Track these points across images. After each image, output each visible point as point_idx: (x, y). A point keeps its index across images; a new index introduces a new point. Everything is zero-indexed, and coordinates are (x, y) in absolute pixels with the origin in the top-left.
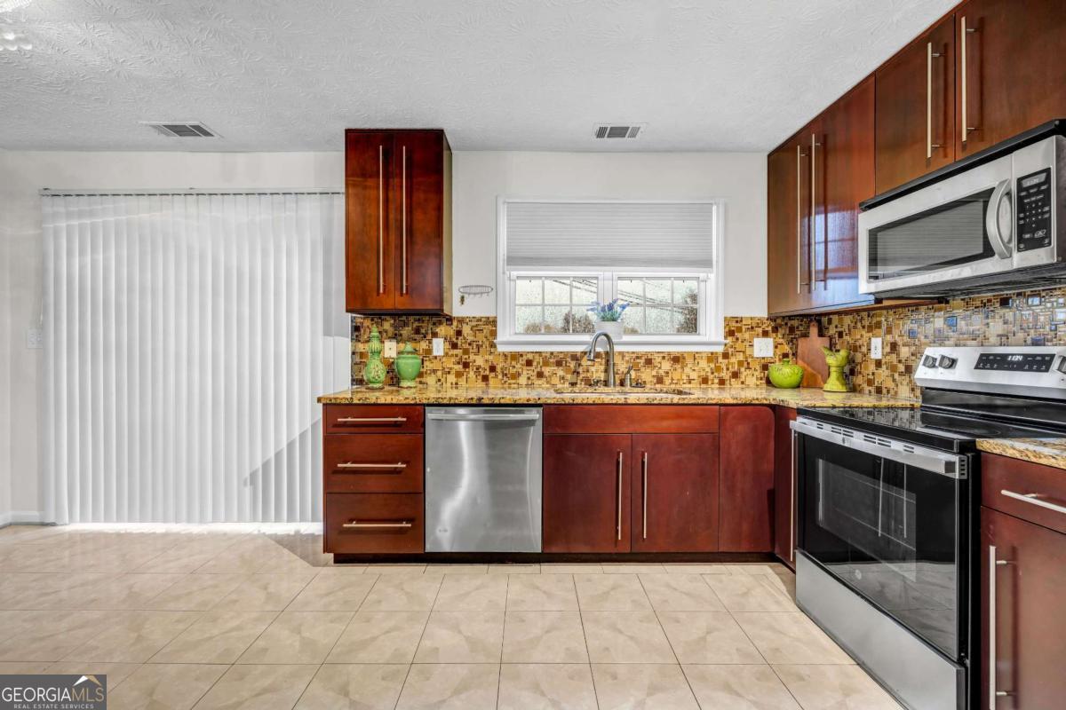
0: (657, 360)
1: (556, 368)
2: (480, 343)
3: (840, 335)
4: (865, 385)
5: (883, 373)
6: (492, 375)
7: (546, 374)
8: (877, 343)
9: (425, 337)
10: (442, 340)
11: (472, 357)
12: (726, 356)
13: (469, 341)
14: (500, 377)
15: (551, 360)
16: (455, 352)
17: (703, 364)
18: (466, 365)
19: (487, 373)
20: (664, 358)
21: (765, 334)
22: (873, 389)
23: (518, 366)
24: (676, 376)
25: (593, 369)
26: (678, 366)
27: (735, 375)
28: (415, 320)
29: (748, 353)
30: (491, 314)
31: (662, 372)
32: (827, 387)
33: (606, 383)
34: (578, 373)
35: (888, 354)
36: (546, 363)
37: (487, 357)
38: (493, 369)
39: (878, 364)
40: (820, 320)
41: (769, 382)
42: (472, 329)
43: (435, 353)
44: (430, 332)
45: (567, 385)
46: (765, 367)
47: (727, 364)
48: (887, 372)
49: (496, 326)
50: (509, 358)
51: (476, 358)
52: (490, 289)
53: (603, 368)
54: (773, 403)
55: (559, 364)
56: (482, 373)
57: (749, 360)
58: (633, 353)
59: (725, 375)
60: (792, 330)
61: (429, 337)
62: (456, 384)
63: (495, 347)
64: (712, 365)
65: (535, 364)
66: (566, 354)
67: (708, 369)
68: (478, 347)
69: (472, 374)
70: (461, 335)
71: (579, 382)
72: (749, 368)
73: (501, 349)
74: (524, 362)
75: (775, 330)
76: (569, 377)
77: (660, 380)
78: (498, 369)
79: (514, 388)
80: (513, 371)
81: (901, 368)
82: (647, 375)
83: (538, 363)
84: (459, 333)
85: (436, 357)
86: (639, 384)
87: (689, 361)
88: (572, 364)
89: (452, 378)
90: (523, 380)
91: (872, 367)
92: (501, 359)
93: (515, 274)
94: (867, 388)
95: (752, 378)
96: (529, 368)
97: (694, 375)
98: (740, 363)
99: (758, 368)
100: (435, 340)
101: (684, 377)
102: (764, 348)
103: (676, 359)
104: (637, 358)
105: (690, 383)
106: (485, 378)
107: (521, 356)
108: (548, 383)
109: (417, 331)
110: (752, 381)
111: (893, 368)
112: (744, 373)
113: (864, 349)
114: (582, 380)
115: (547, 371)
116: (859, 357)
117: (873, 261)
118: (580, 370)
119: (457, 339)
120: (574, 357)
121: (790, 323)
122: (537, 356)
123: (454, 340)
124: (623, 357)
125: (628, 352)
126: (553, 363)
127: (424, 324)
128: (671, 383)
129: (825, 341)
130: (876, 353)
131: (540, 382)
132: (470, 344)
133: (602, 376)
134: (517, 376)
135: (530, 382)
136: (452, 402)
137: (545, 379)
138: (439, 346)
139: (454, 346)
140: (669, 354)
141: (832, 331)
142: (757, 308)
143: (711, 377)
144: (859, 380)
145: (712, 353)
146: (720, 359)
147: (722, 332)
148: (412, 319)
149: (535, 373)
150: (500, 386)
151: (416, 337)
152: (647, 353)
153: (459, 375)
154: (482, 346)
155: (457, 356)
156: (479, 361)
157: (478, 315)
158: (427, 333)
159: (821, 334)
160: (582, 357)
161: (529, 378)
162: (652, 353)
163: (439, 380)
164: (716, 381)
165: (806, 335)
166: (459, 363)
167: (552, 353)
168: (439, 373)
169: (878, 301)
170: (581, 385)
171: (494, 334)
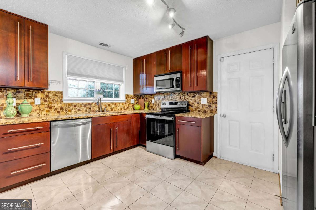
0: (111, 104)
1: (84, 108)
2: (57, 100)
3: (146, 99)
4: (151, 108)
5: (154, 106)
6: (62, 110)
7: (81, 109)
8: (153, 100)
9: (31, 97)
10: (40, 99)
11: (53, 105)
12: (126, 103)
13: (52, 99)
14: (64, 111)
15: (82, 105)
16: (46, 103)
17: (121, 105)
18: (51, 108)
19: (59, 110)
20: (113, 104)
21: (133, 98)
22: (152, 109)
23: (71, 107)
24: (115, 108)
25: (95, 107)
26: (116, 106)
27: (128, 108)
28: (26, 91)
29: (130, 103)
30: (61, 90)
31: (112, 108)
32: (145, 109)
33: (99, 111)
34: (91, 109)
35: (155, 103)
36: (81, 106)
37: (59, 105)
38: (62, 108)
39: (153, 104)
40: (142, 96)
41: (134, 109)
42: (53, 95)
43: (36, 104)
44: (33, 96)
45: (87, 112)
46: (133, 106)
47: (126, 105)
48: (155, 106)
49: (63, 95)
50: (68, 105)
51: (55, 105)
52: (60, 82)
53: (98, 107)
54: (140, 113)
55: (85, 106)
56: (57, 110)
57: (130, 104)
58: (105, 103)
59: (126, 108)
60: (137, 98)
61: (33, 97)
62: (46, 114)
63: (63, 101)
64: (123, 105)
65: (77, 106)
66: (87, 103)
67: (122, 107)
68: (56, 102)
69: (53, 111)
70: (48, 97)
71: (91, 111)
72: (130, 106)
73: (64, 102)
74: (73, 106)
75: (135, 97)
76: (88, 110)
77: (112, 110)
78: (64, 108)
79: (70, 114)
80: (70, 109)
81: (157, 105)
82: (109, 109)
83: (78, 106)
84: (47, 96)
85: (36, 105)
86: (108, 111)
87: (118, 105)
88: (89, 106)
89: (44, 113)
90: (73, 112)
91: (152, 105)
92: (65, 105)
93: (68, 78)
94: (151, 109)
95: (130, 108)
96: (75, 108)
97: (119, 108)
98: (128, 105)
99: (132, 106)
100: (36, 99)
101: (117, 109)
102: (133, 101)
103: (115, 104)
104: (106, 104)
105: (118, 110)
106: (59, 112)
107: (72, 104)
108: (81, 112)
109: (27, 95)
110: (130, 109)
111: (156, 105)
112: (129, 107)
113: (151, 102)
114: (92, 111)
115: (81, 108)
116: (150, 103)
117: (157, 85)
118: (91, 108)
119: (47, 98)
120: (89, 104)
121: (137, 96)
122: (78, 104)
123: (45, 99)
124: (103, 104)
125: (104, 103)
126: (83, 106)
127: (31, 93)
128: (114, 110)
129: (143, 100)
130: (153, 102)
131: (79, 112)
132: (52, 100)
133: (98, 109)
134: (71, 111)
135: (75, 112)
136: (62, 119)
137: (80, 111)
138: (38, 101)
139: (45, 101)
140: (114, 103)
141: (145, 98)
142: (131, 93)
143: (123, 108)
144: (150, 108)
145: (123, 103)
146: (125, 104)
147: (125, 98)
148: (24, 90)
149: (77, 109)
150: (65, 114)
151: (26, 97)
152: (109, 103)
153: (47, 111)
154: (57, 101)
155: (46, 104)
156: (56, 106)
157: (56, 90)
158: (32, 96)
159: (143, 99)
160: (92, 104)
161: (75, 111)
162: (110, 103)
163: (38, 114)
164: (124, 109)
165: (140, 99)
166: (47, 107)
167: (82, 103)
168: (38, 111)
169: (156, 93)
170: (92, 113)
171: (62, 97)
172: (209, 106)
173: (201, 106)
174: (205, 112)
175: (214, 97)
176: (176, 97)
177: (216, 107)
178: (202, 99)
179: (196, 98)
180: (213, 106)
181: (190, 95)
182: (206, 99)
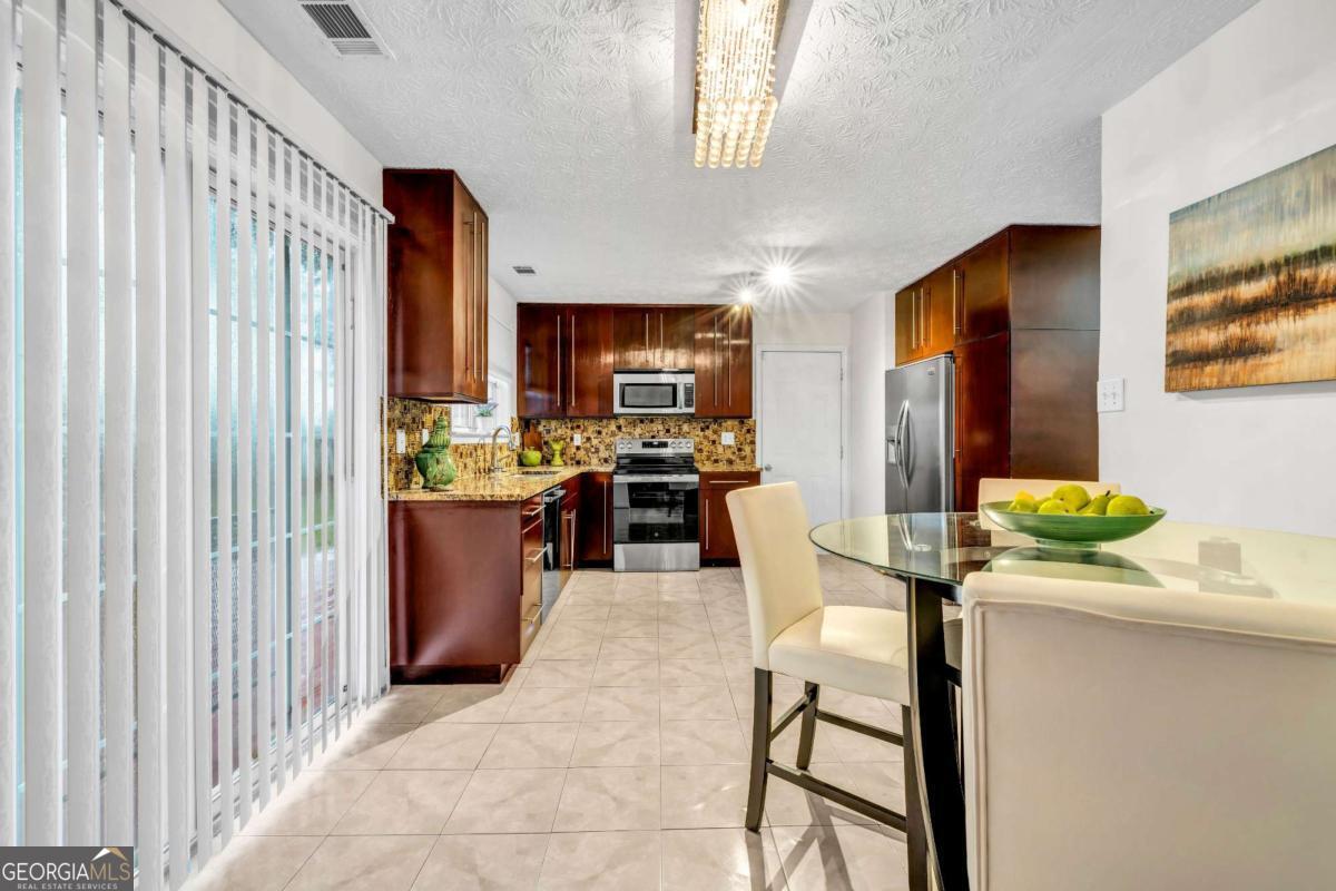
3: (548, 431)
5: (582, 452)
8: (579, 436)
9: (418, 426)
21: (517, 430)
22: (574, 462)
28: (413, 406)
32: (553, 463)
35: (585, 443)
39: (578, 448)
41: (521, 464)
44: (421, 421)
48: (584, 452)
81: (593, 450)
91: (574, 450)
94: (570, 462)
109: (414, 420)
111: (587, 450)
113: (568, 440)
116: (565, 445)
117: (623, 397)
127: (418, 413)
130: (577, 442)
148: (411, 404)
151: (414, 426)
158: (419, 423)
172: (740, 450)
173: (720, 450)
174: (730, 462)
175: (749, 431)
176: (655, 429)
177: (753, 451)
178: (724, 434)
179: (709, 433)
180: (747, 449)
181: (695, 424)
182: (732, 435)
